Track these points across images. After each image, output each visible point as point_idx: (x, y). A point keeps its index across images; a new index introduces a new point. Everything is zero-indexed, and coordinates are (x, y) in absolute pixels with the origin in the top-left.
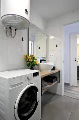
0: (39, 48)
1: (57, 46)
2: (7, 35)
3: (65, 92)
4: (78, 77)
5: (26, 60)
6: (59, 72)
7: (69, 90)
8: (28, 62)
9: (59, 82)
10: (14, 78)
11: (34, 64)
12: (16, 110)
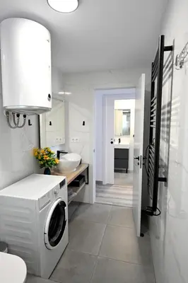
0: (51, 124)
1: (84, 124)
2: (10, 125)
3: (96, 196)
4: (115, 167)
5: (37, 158)
6: (88, 168)
7: (102, 191)
8: (40, 160)
9: (88, 183)
10: (42, 197)
11: (51, 164)
12: (47, 236)
